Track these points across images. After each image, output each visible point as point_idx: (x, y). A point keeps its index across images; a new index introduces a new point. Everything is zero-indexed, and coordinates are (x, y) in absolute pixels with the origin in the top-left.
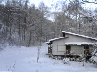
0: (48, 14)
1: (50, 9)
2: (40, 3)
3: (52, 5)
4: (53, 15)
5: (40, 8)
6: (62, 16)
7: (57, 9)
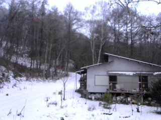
0: (79, 23)
1: (84, 14)
2: (66, 6)
3: (86, 9)
4: (88, 24)
5: (66, 14)
6: (102, 26)
7: (95, 14)
